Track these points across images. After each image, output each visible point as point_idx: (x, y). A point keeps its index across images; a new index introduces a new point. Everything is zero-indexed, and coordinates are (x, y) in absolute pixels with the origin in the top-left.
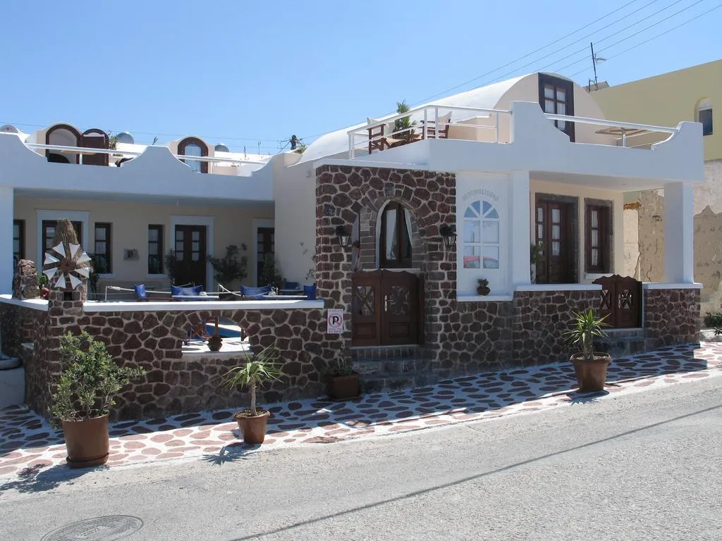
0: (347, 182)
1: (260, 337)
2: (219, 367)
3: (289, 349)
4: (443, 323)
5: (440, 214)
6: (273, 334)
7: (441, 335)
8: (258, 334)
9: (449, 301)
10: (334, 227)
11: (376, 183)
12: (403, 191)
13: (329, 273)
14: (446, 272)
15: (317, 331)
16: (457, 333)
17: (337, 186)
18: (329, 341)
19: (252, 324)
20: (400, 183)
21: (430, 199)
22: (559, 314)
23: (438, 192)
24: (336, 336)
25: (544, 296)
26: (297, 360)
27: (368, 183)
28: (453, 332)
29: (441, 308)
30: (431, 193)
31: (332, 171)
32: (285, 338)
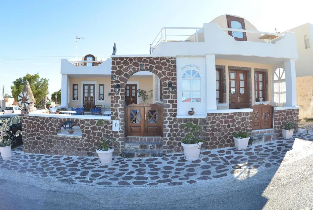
0: (122, 64)
1: (85, 130)
2: (70, 140)
3: (96, 136)
4: (169, 129)
5: (168, 77)
6: (90, 129)
7: (168, 134)
8: (84, 129)
9: (173, 118)
10: (116, 84)
11: (136, 64)
12: (149, 67)
13: (113, 105)
14: (171, 105)
15: (108, 129)
16: (177, 133)
17: (117, 67)
18: (114, 134)
19: (82, 125)
20: (148, 64)
21: (163, 70)
22: (231, 124)
23: (167, 66)
24: (117, 132)
25: (223, 115)
26: (100, 141)
27: (132, 64)
28: (175, 132)
29: (168, 121)
30: (164, 67)
31: (115, 60)
32: (95, 131)
